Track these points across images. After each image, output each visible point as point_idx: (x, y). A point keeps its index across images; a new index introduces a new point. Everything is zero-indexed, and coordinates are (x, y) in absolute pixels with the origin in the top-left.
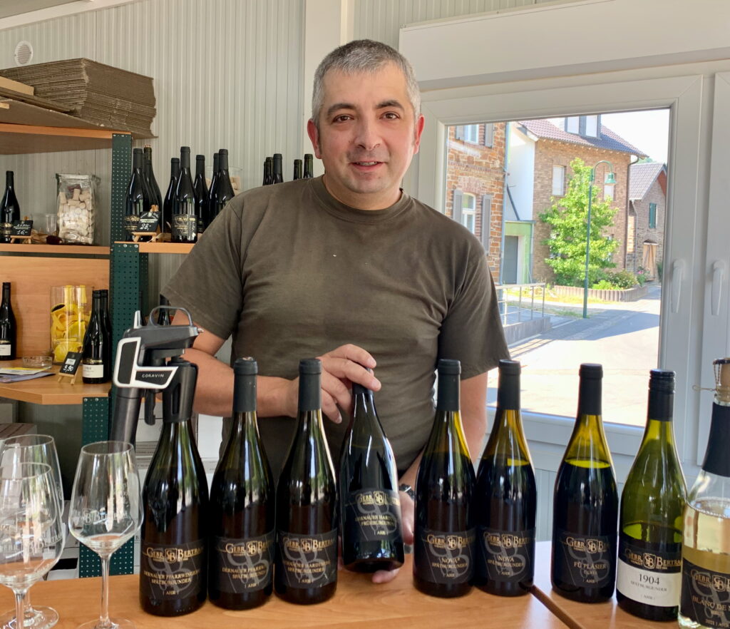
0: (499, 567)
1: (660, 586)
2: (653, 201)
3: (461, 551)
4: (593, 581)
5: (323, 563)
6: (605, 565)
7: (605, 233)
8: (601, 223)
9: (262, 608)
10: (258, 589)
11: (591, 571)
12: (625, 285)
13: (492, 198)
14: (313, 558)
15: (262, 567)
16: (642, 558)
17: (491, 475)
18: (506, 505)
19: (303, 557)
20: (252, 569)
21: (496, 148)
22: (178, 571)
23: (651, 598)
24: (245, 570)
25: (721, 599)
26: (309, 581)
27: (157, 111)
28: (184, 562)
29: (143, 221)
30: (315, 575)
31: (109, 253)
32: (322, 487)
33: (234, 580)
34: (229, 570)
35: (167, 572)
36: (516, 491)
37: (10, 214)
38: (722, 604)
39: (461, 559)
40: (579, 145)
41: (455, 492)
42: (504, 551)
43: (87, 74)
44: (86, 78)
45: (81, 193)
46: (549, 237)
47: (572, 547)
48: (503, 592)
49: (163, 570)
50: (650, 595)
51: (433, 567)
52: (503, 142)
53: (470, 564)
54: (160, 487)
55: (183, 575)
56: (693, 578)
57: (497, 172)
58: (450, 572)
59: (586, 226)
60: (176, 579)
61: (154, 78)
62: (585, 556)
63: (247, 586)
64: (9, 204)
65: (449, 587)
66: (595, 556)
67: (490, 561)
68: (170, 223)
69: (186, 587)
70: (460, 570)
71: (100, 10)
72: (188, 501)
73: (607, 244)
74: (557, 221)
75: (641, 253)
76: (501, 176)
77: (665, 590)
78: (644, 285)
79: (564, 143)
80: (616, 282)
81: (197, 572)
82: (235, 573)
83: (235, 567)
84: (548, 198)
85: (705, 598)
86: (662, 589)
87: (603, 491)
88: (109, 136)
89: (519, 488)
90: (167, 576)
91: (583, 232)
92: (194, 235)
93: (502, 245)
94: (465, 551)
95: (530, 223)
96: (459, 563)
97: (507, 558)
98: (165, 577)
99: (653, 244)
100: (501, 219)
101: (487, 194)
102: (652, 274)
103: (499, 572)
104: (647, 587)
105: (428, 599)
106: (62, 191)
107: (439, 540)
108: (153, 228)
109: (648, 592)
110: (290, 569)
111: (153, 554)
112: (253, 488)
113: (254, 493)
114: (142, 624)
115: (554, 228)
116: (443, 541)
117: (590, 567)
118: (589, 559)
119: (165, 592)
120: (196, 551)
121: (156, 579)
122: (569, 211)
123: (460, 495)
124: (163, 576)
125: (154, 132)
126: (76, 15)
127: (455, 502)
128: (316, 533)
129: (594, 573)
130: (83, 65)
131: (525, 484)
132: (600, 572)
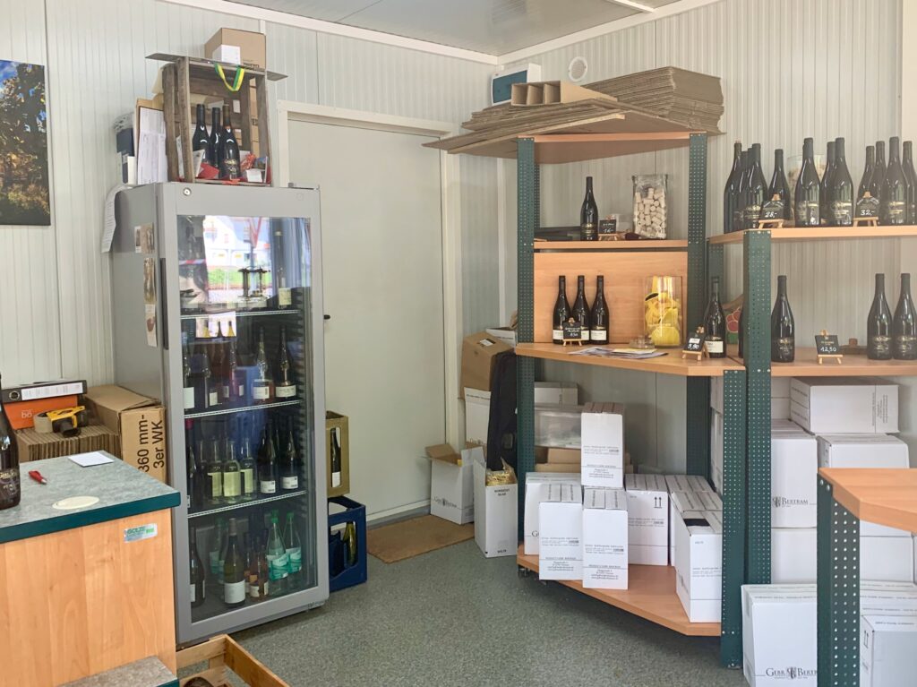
27: (725, 109)
31: (686, 246)
37: (591, 216)
43: (674, 80)
44: (673, 84)
45: (654, 192)
61: (722, 77)
64: (590, 207)
71: (660, 19)
88: (686, 136)
92: (813, 219)
106: (638, 191)
108: (779, 215)
125: (722, 129)
126: (634, 27)
130: (671, 72)
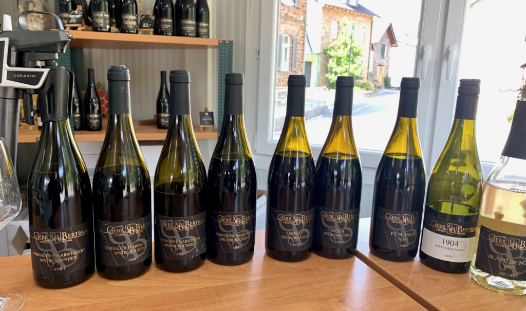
0: (332, 237)
1: (459, 247)
2: (384, 43)
3: (304, 226)
4: (405, 246)
5: (194, 239)
6: (415, 233)
7: (358, 60)
8: (356, 54)
9: (142, 277)
10: (138, 262)
11: (404, 237)
12: (368, 89)
13: (299, 38)
14: (185, 235)
15: (141, 244)
16: (446, 227)
17: (327, 169)
18: (338, 192)
19: (177, 235)
20: (131, 246)
21: (301, 9)
22: (64, 250)
23: (451, 257)
24: (125, 248)
25: (514, 256)
26: (183, 254)
28: (69, 243)
29: (72, 16)
30: (187, 249)
32: (193, 180)
33: (115, 256)
34: (111, 248)
35: (52, 252)
36: (346, 181)
38: (514, 260)
39: (304, 232)
40: (346, 10)
41: (300, 182)
42: (337, 225)
45: (34, 6)
46: (328, 62)
47: (390, 221)
48: (334, 256)
49: (50, 250)
50: (450, 254)
51: (282, 239)
52: (305, 5)
53: (310, 236)
54: (42, 181)
55: (69, 254)
56: (491, 241)
57: (301, 23)
58: (295, 242)
59: (348, 56)
60: (62, 258)
62: (400, 227)
63: (128, 260)
65: (294, 253)
66: (408, 227)
67: (325, 233)
68: (91, 18)
69: (72, 263)
70: (303, 241)
72: (71, 193)
73: (359, 67)
74: (332, 53)
75: (376, 72)
76: (304, 25)
77: (462, 250)
78: (377, 89)
79: (338, 8)
80: (363, 87)
81: (82, 251)
82: (117, 251)
83: (116, 246)
84: (328, 40)
85: (500, 255)
86: (460, 250)
87: (415, 179)
89: (349, 179)
90: (53, 256)
91: (346, 60)
92: (108, 27)
93: (304, 66)
94: (307, 226)
95: (318, 54)
96: (302, 235)
97: (339, 231)
98: (52, 256)
99: (383, 67)
100: (303, 50)
101: (296, 35)
102: (381, 84)
103: (332, 241)
104: (449, 248)
105: (278, 263)
106: (21, 4)
107: (287, 218)
108: (79, 21)
109: (449, 252)
110: (166, 245)
111: (39, 237)
112: (130, 182)
113: (131, 186)
114: (31, 296)
115: (331, 57)
116: (290, 219)
117: (403, 235)
118: (403, 229)
119: (53, 268)
120: (80, 234)
121: (43, 258)
122: (339, 48)
123: (303, 184)
124: (50, 256)
127: (299, 190)
128: (188, 215)
129: (406, 240)
131: (354, 175)
132: (410, 239)
